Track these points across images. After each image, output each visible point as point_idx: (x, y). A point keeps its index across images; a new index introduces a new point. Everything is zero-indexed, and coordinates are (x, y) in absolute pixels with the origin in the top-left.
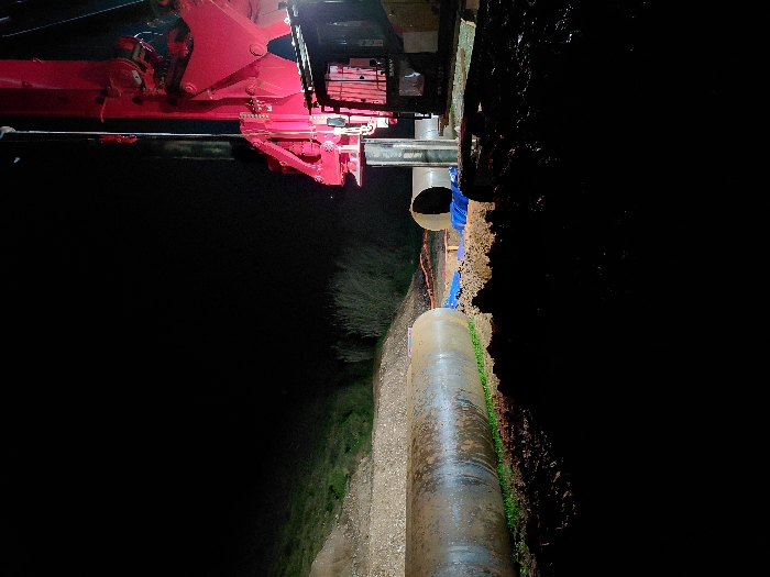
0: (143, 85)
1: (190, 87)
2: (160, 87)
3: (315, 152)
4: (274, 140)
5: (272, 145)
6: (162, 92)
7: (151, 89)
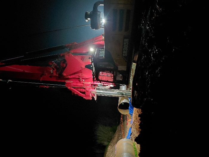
0: (53, 73)
1: (65, 74)
2: (57, 74)
3: (84, 91)
6: (57, 75)
7: (55, 74)
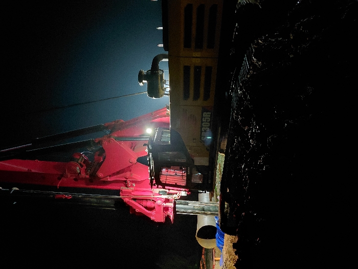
1: (100, 175)
2: (87, 174)
3: (153, 205)
4: (135, 199)
5: (133, 202)
7: (83, 175)
